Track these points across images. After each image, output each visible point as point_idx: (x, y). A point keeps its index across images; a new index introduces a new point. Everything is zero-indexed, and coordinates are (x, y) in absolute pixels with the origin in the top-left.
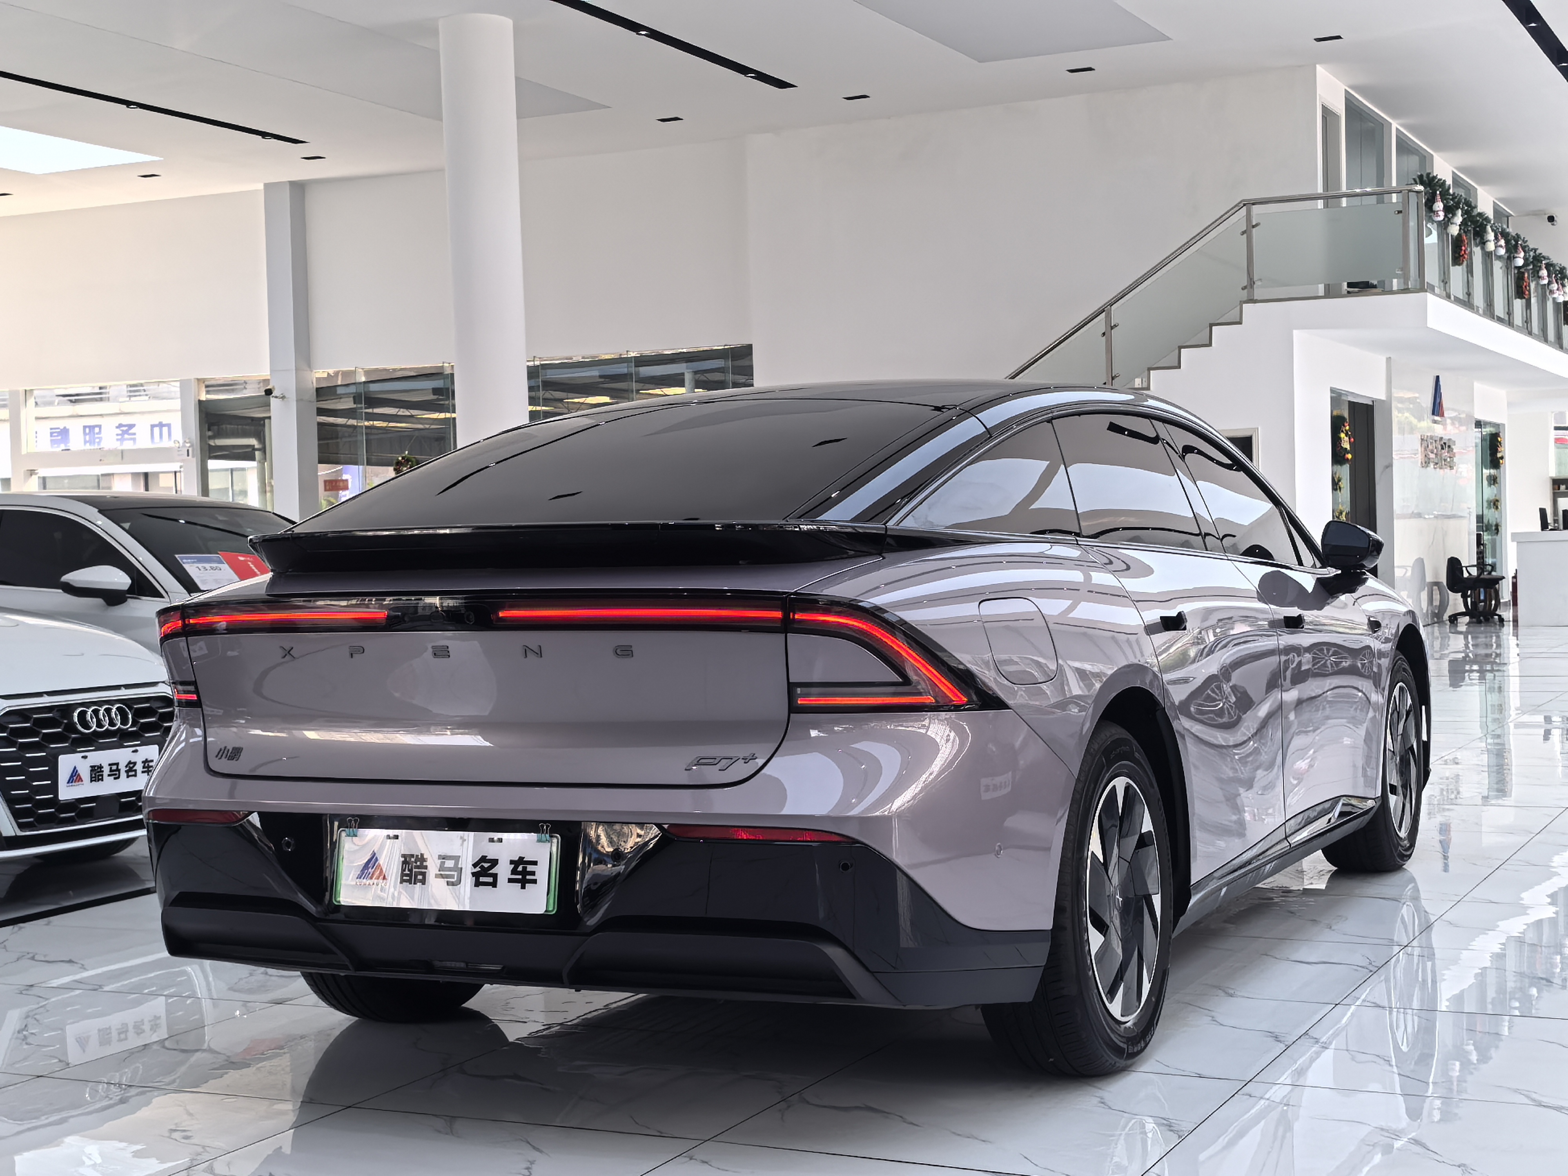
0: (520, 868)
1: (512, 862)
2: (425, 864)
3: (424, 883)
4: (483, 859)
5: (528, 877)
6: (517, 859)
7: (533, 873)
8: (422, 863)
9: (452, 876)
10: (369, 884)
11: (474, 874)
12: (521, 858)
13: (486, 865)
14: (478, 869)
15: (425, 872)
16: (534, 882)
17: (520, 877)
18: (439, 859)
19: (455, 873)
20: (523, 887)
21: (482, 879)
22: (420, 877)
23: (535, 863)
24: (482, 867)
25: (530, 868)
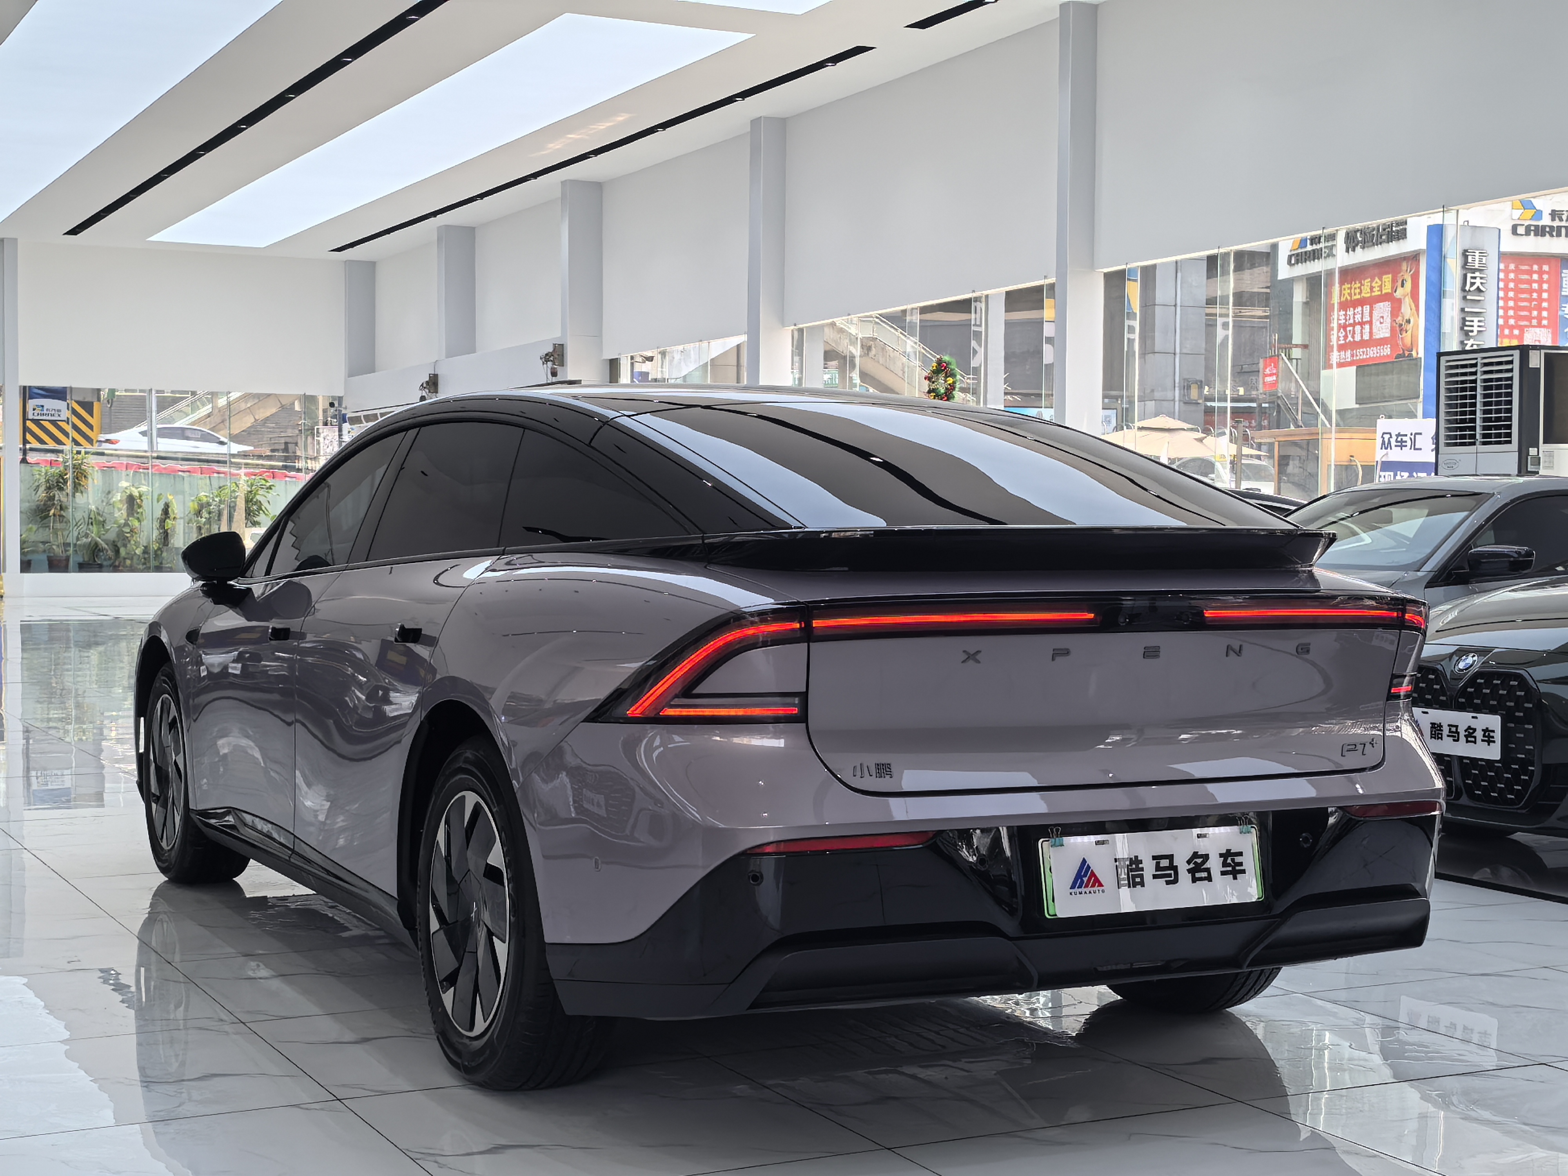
0: (1229, 861)
1: (1221, 855)
2: (1140, 866)
3: (1143, 886)
4: (1195, 855)
5: (1238, 868)
6: (1224, 852)
7: (1241, 864)
8: (1137, 866)
9: (1170, 875)
10: (1086, 893)
11: (1189, 871)
12: (1228, 851)
13: (1199, 861)
14: (1192, 866)
15: (1142, 874)
16: (1243, 872)
17: (1230, 869)
18: (1153, 859)
19: (1172, 872)
20: (1235, 878)
21: (1198, 875)
22: (1138, 880)
23: (1240, 854)
24: (1195, 863)
25: (1238, 859)
